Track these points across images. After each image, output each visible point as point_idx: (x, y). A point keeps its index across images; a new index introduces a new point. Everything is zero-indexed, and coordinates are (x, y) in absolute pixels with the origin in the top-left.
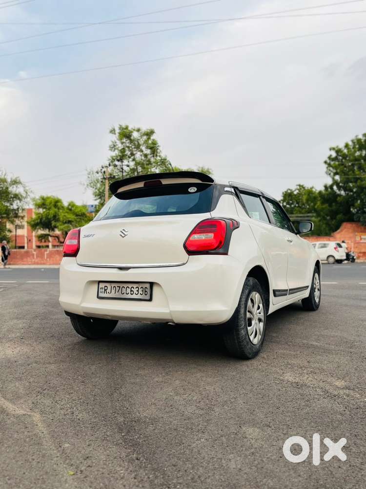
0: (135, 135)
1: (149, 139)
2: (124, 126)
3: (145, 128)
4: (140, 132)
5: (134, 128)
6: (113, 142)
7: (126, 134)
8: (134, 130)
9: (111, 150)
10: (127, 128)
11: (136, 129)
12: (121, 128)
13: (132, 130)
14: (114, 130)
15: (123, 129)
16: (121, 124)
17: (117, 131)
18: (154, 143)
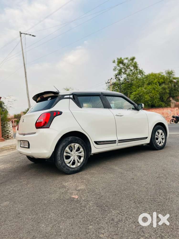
0: (126, 61)
1: (133, 62)
2: (119, 58)
3: (130, 57)
4: (128, 59)
5: (124, 58)
6: (115, 67)
7: (121, 62)
8: (125, 59)
9: (114, 71)
10: (121, 59)
11: (126, 58)
12: (118, 59)
13: (124, 59)
14: (115, 61)
15: (119, 59)
16: (118, 58)
17: (116, 61)
18: (136, 64)
